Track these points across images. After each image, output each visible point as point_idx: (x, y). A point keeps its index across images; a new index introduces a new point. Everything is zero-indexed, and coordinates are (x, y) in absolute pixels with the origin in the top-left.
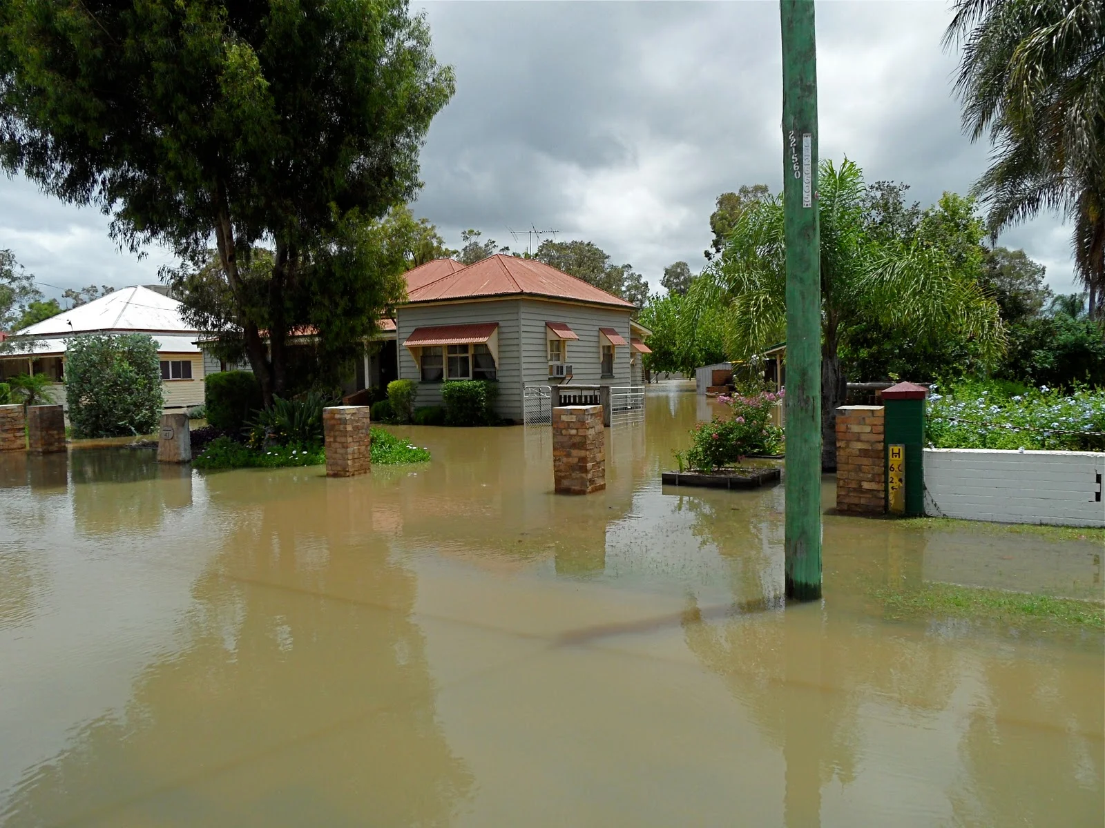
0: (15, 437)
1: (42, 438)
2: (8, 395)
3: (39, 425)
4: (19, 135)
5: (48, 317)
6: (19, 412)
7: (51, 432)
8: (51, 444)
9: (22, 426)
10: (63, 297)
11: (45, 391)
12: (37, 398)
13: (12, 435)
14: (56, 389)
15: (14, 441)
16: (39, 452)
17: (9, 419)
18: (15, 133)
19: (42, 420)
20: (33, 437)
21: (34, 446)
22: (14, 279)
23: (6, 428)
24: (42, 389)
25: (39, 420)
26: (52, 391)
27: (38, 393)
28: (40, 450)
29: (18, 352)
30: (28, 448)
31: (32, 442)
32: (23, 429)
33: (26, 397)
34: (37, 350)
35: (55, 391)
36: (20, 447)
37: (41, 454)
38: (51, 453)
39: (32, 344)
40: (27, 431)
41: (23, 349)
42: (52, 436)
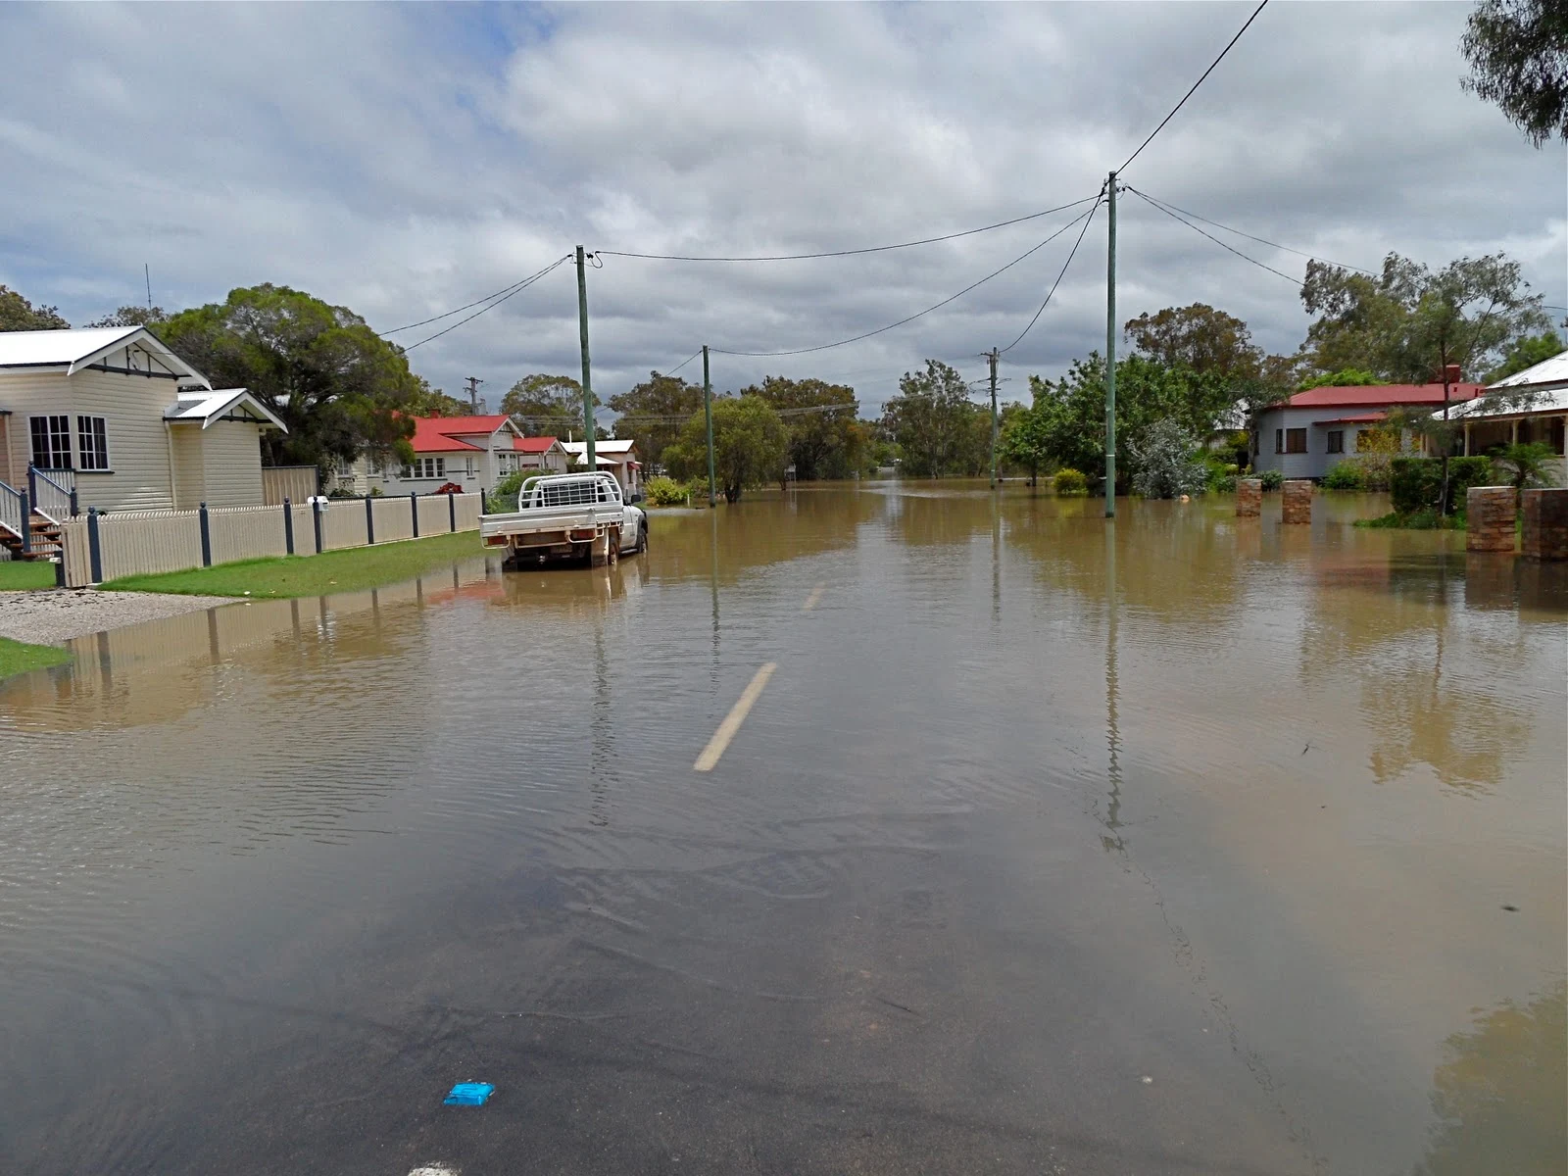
0: (1500, 533)
1: (1542, 537)
2: (1487, 473)
3: (1539, 518)
4: (1559, 76)
5: (1544, 359)
6: (1509, 498)
7: (1556, 529)
8: (1555, 547)
9: (1510, 519)
10: (1562, 326)
11: (1542, 466)
12: (1529, 477)
13: (1496, 530)
14: (1559, 464)
15: (1499, 539)
16: (1535, 558)
17: (1493, 508)
18: (1553, 74)
19: (1544, 511)
20: (1529, 536)
21: (1528, 548)
22: (1513, 304)
23: (1489, 519)
24: (1539, 464)
25: (1539, 511)
26: (1553, 467)
27: (1532, 470)
28: (1539, 555)
29: (1509, 410)
30: (1518, 550)
31: (1526, 542)
32: (1512, 522)
33: (1514, 476)
34: (1536, 407)
35: (1558, 468)
36: (1504, 548)
37: (1538, 561)
38: (1555, 560)
39: (1530, 399)
40: (1519, 524)
41: (1515, 405)
42: (1558, 535)
